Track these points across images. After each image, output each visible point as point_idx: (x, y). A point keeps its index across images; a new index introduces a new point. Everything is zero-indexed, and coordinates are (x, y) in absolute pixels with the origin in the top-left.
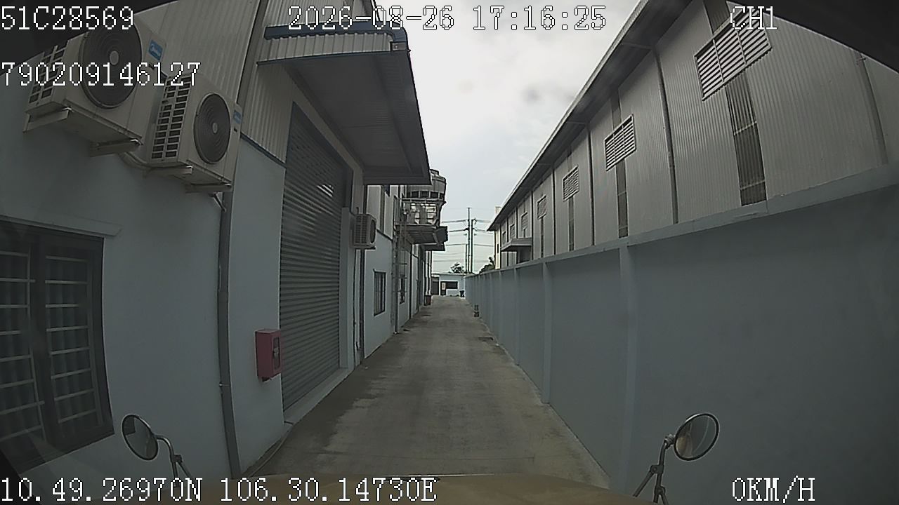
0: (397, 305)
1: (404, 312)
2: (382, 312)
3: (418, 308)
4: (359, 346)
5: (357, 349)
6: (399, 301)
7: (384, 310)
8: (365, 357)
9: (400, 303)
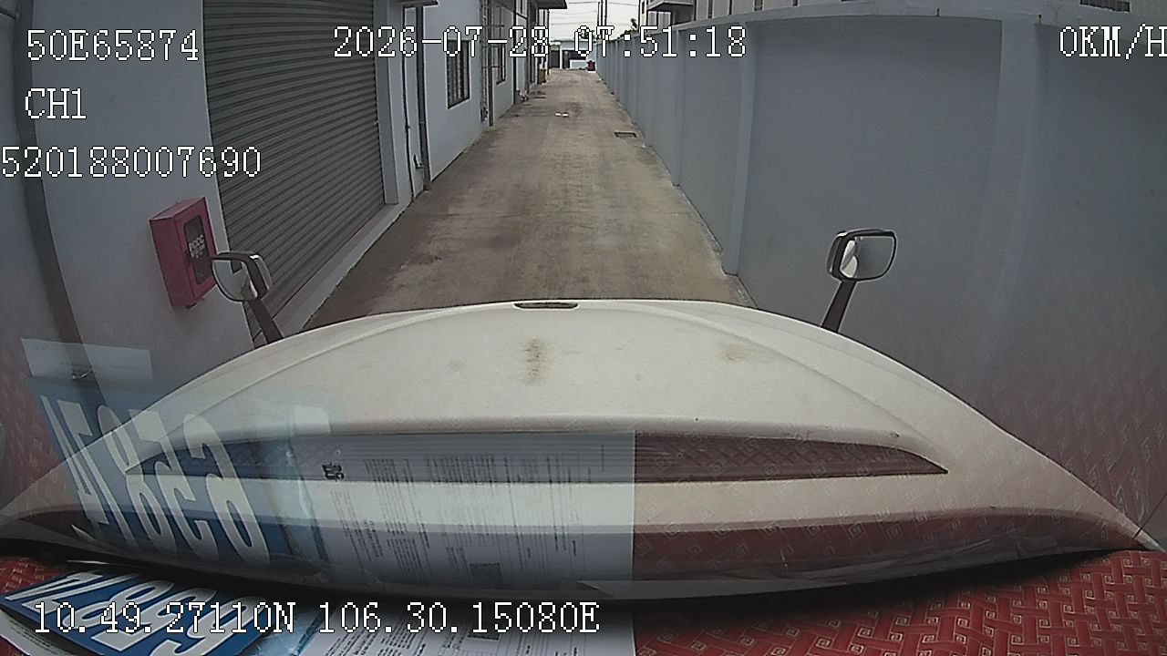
0: (490, 87)
1: (502, 97)
2: (464, 100)
3: (527, 88)
4: (418, 162)
5: (417, 168)
6: (494, 83)
7: (468, 97)
8: (432, 179)
9: (498, 83)
